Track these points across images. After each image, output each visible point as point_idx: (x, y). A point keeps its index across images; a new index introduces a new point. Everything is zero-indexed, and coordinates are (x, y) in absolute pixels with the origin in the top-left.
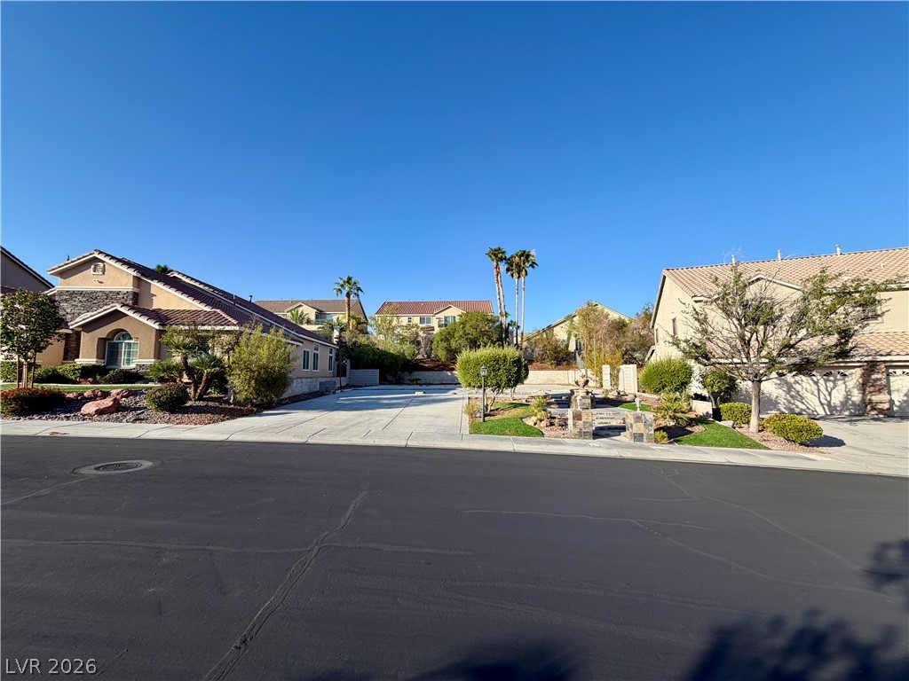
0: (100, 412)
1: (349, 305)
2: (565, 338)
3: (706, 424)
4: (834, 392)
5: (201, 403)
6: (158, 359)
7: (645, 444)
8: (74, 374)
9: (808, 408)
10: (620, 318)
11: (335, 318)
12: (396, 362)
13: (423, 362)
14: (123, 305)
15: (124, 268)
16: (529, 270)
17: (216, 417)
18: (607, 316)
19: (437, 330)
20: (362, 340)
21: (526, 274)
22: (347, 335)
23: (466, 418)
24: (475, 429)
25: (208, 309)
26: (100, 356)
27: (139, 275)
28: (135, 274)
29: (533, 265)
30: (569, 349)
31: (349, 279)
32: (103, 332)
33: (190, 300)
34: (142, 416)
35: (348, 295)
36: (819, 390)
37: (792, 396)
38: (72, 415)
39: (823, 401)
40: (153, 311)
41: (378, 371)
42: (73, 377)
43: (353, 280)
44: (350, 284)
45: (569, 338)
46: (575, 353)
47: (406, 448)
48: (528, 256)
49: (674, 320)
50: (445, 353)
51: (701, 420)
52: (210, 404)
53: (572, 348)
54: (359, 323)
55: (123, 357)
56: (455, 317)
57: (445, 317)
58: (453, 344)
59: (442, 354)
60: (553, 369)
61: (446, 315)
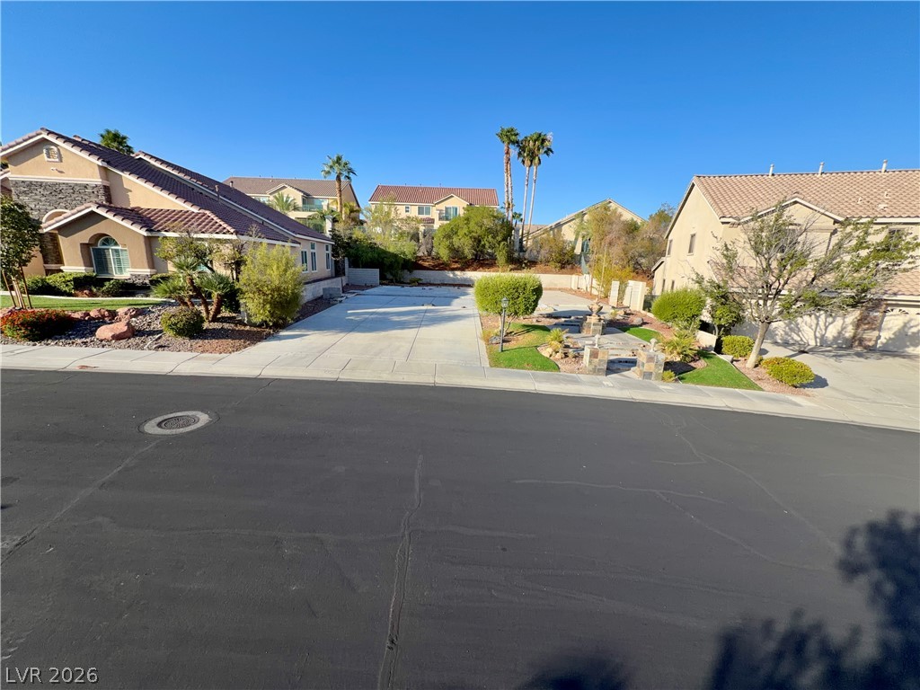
0: (118, 337)
1: (340, 190)
2: (573, 239)
3: (708, 358)
4: (831, 326)
5: (217, 325)
6: (153, 268)
7: (653, 382)
8: (67, 285)
9: (802, 340)
10: (632, 219)
11: (325, 204)
12: (396, 261)
13: (424, 260)
14: (100, 206)
15: (84, 155)
16: (543, 156)
17: (237, 342)
18: (621, 215)
19: (436, 226)
20: (358, 234)
21: (540, 163)
22: (340, 227)
23: (483, 344)
24: (495, 362)
25: (195, 210)
26: (88, 263)
27: (105, 165)
28: (100, 163)
29: (549, 151)
30: (575, 251)
31: (339, 159)
32: (85, 236)
33: (172, 198)
34: (161, 342)
35: (338, 178)
36: (817, 324)
37: (791, 329)
38: (88, 340)
39: (818, 335)
40: (132, 210)
41: (377, 271)
42: (67, 289)
43: (343, 161)
44: (339, 164)
45: (576, 239)
46: (580, 256)
47: (434, 389)
48: (543, 141)
49: (693, 236)
50: (447, 252)
51: (703, 353)
52: (226, 326)
53: (578, 251)
54: (352, 211)
55: (113, 266)
56: (456, 209)
57: (446, 208)
58: (456, 242)
59: (444, 254)
60: (557, 273)
61: (448, 206)
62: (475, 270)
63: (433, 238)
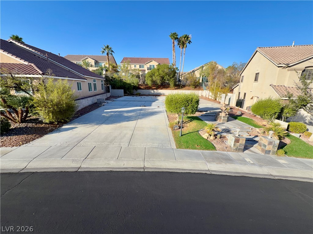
1: (108, 59)
2: (199, 77)
5: (23, 125)
7: (271, 155)
10: (222, 69)
11: (103, 64)
13: (142, 86)
19: (146, 72)
23: (170, 130)
24: (179, 144)
25: (26, 63)
29: (190, 42)
30: (200, 81)
33: (14, 57)
41: (123, 90)
44: (108, 49)
46: (202, 83)
48: (188, 38)
49: (257, 74)
54: (114, 67)
56: (154, 66)
58: (154, 79)
59: (149, 83)
60: (193, 90)
62: (162, 89)
63: (145, 77)
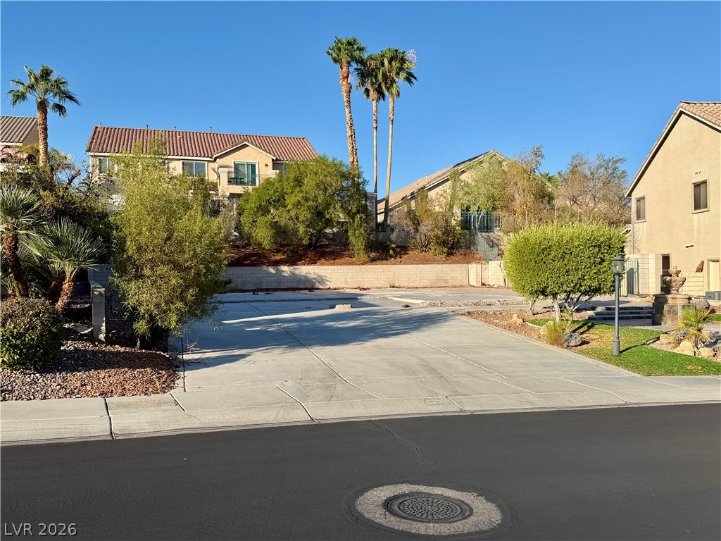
29: (410, 77)
31: (46, 74)
43: (53, 77)
49: (698, 185)
50: (269, 234)
56: (253, 167)
57: (236, 166)
59: (263, 237)
60: (444, 263)
61: (238, 161)
62: (313, 262)
